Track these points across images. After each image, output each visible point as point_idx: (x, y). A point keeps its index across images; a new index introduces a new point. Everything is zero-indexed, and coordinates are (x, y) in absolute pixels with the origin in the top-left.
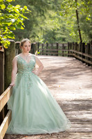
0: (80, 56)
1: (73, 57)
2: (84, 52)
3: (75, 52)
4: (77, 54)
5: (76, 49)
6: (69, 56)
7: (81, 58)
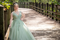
0: (35, 8)
1: (32, 8)
2: (37, 7)
3: (33, 6)
4: (33, 7)
5: (33, 5)
6: (30, 8)
7: (36, 9)
